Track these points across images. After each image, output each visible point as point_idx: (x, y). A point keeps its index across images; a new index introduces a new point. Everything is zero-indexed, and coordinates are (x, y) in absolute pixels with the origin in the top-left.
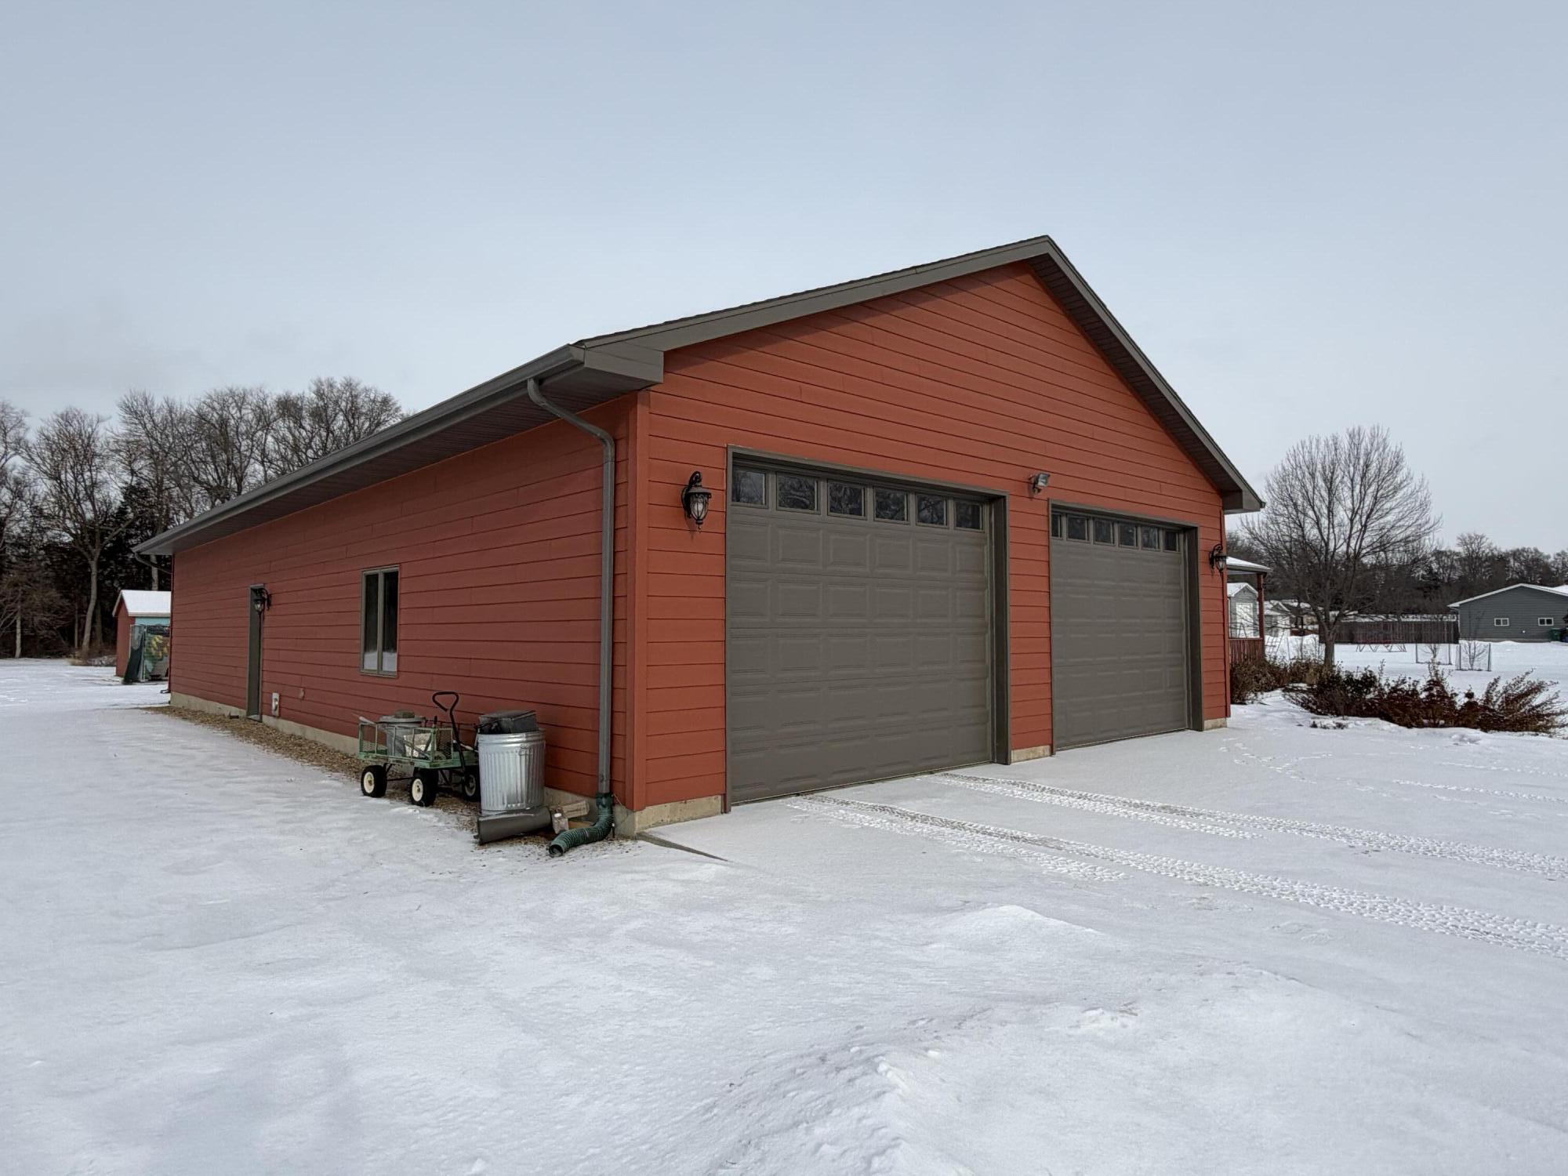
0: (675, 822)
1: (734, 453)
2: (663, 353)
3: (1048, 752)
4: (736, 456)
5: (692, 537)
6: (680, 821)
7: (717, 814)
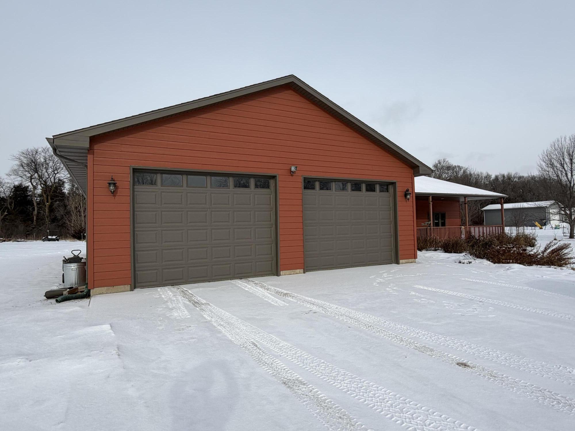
0: (109, 293)
1: (133, 168)
2: (89, 137)
3: (303, 272)
4: (133, 169)
5: (115, 198)
6: (110, 293)
7: (128, 291)
